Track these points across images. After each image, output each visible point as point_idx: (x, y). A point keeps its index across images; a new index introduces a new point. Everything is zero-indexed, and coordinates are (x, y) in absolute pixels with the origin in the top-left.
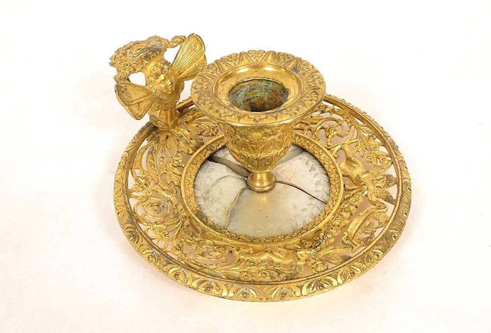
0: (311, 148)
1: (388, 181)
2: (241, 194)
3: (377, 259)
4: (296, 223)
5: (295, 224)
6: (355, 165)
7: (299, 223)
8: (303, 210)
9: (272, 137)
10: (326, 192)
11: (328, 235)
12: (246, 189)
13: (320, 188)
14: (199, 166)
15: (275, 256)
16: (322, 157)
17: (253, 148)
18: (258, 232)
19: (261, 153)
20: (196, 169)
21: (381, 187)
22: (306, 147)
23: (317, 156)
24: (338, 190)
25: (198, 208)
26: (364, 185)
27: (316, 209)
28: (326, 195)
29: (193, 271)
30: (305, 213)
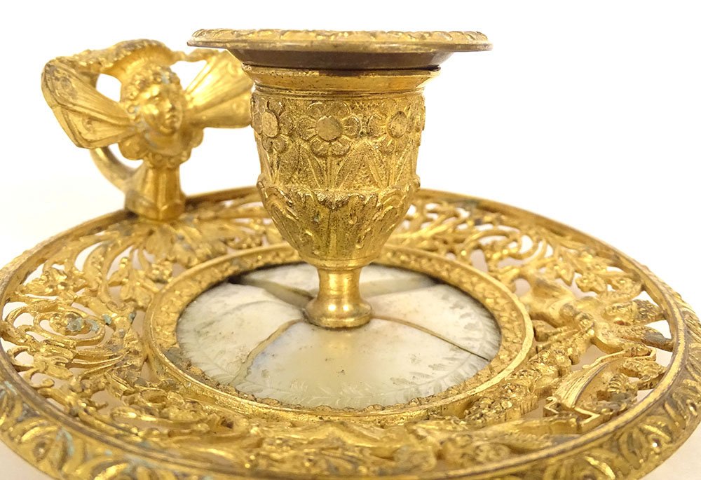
0: (454, 276)
1: (642, 309)
2: (286, 329)
3: (658, 450)
4: (417, 389)
5: (413, 390)
6: (556, 293)
7: (423, 388)
8: (434, 367)
9: (365, 140)
10: (490, 343)
11: (503, 403)
12: (299, 321)
13: (476, 334)
14: (204, 285)
15: (352, 432)
16: (479, 289)
17: (320, 171)
18: (314, 398)
19: (338, 185)
20: (196, 289)
21: (627, 324)
22: (444, 274)
23: (467, 287)
24: (520, 336)
25: (177, 346)
26: (585, 317)
27: (467, 368)
28: (491, 349)
29: (91, 435)
30: (440, 373)
